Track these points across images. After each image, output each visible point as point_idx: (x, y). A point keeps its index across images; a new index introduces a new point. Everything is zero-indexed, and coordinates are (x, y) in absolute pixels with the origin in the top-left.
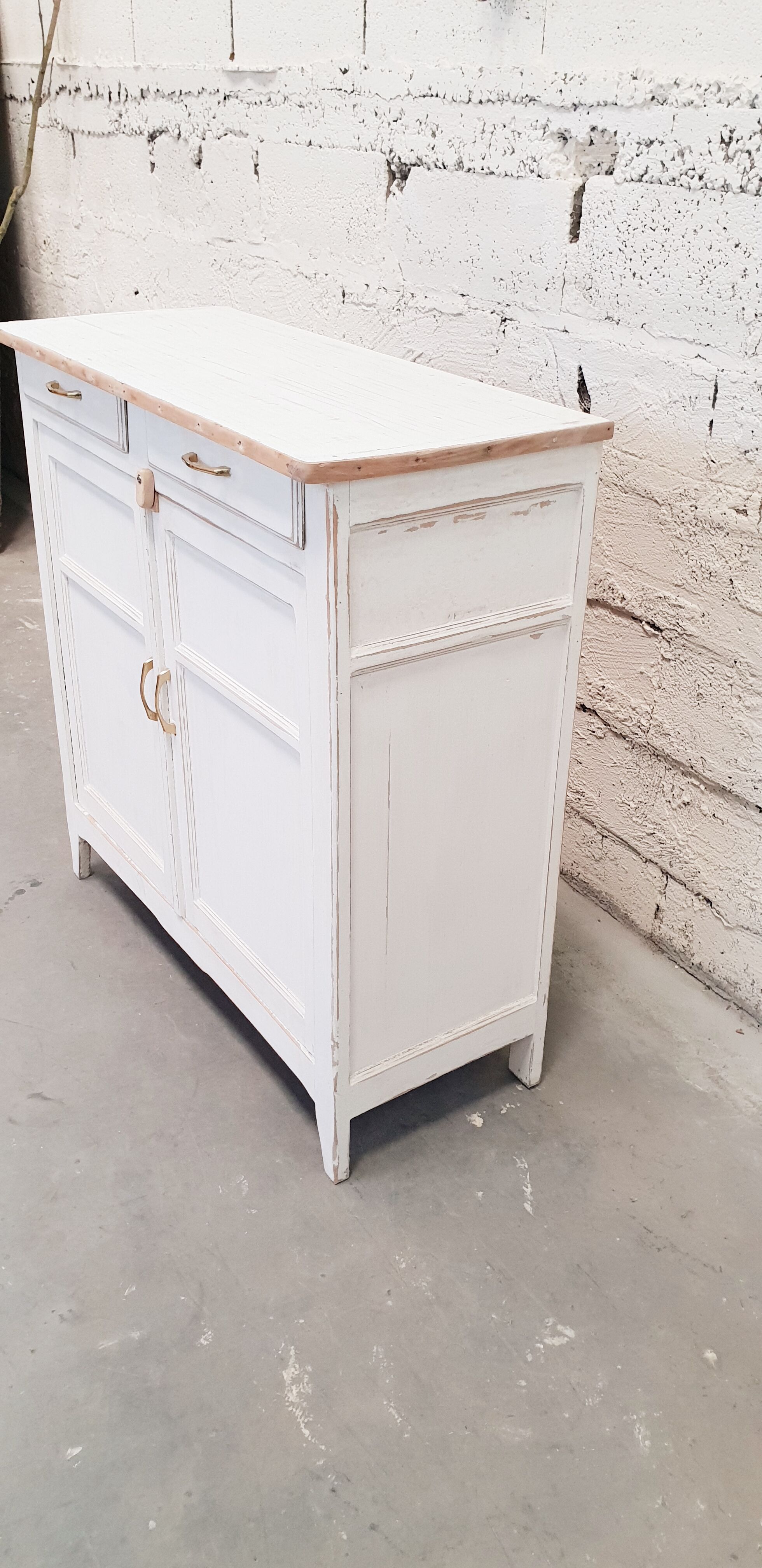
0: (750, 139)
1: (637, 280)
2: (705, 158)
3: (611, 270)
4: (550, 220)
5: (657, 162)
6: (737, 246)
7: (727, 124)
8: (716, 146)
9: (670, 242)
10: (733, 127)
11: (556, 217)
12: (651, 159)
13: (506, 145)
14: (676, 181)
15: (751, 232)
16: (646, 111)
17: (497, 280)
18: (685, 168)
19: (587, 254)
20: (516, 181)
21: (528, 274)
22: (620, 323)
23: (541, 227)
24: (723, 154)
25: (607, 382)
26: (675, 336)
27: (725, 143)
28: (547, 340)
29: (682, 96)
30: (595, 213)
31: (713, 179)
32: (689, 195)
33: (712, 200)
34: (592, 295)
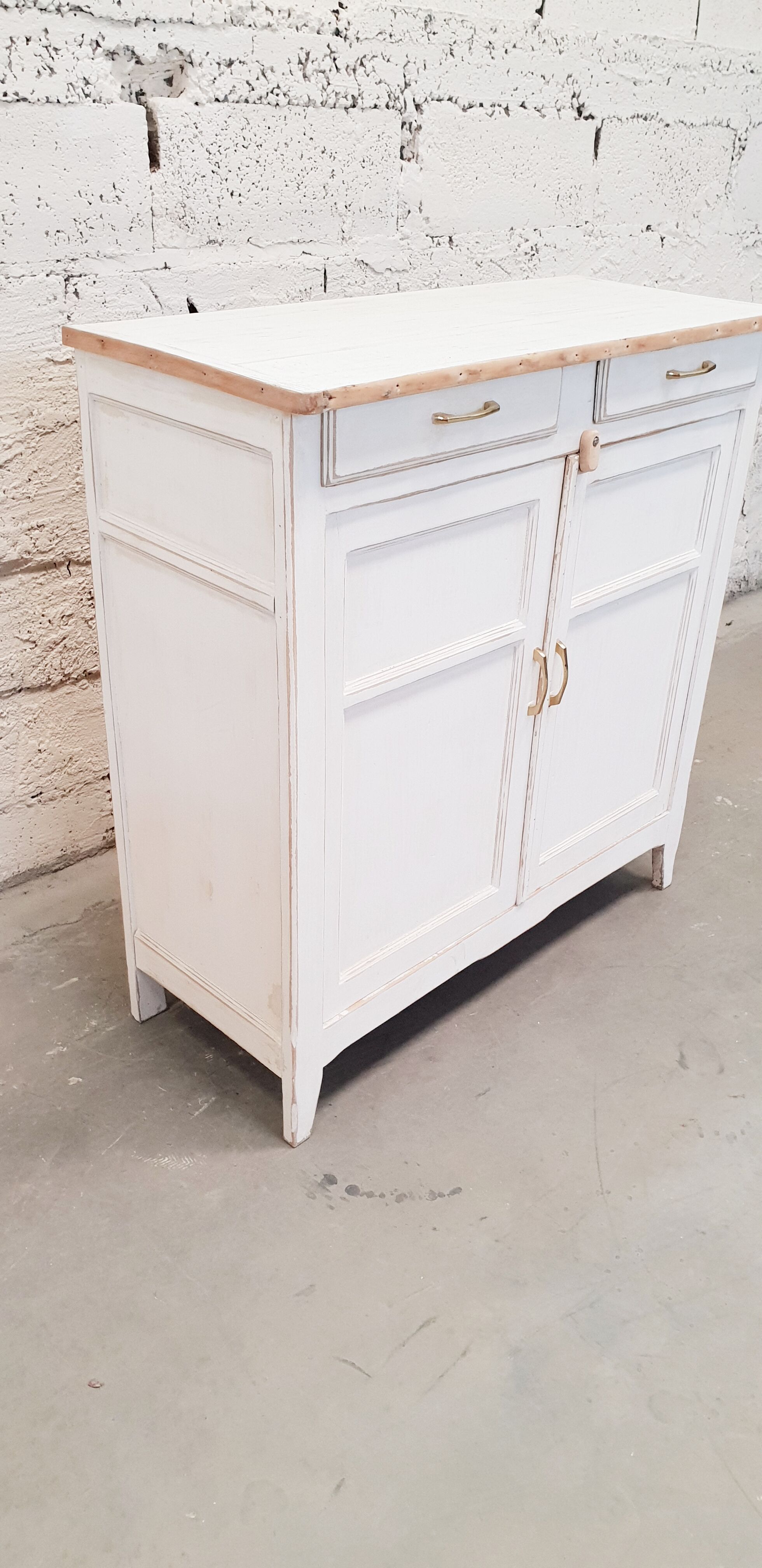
0: (323, 60)
1: (236, 198)
2: (288, 77)
3: (206, 194)
4: (125, 151)
5: (242, 82)
6: (323, 152)
7: (303, 47)
8: (295, 67)
9: (264, 157)
10: (308, 50)
11: (132, 147)
12: (236, 79)
13: (39, 64)
14: (263, 99)
15: (333, 139)
16: (223, 31)
17: (52, 233)
18: (271, 87)
19: (176, 182)
20: (65, 109)
21: (101, 216)
22: (224, 243)
23: (112, 160)
24: (301, 73)
25: (223, 304)
26: (282, 241)
27: (302, 64)
28: (142, 284)
29: (260, 19)
30: (177, 138)
31: (298, 96)
32: (277, 111)
33: (297, 114)
34: (188, 223)
